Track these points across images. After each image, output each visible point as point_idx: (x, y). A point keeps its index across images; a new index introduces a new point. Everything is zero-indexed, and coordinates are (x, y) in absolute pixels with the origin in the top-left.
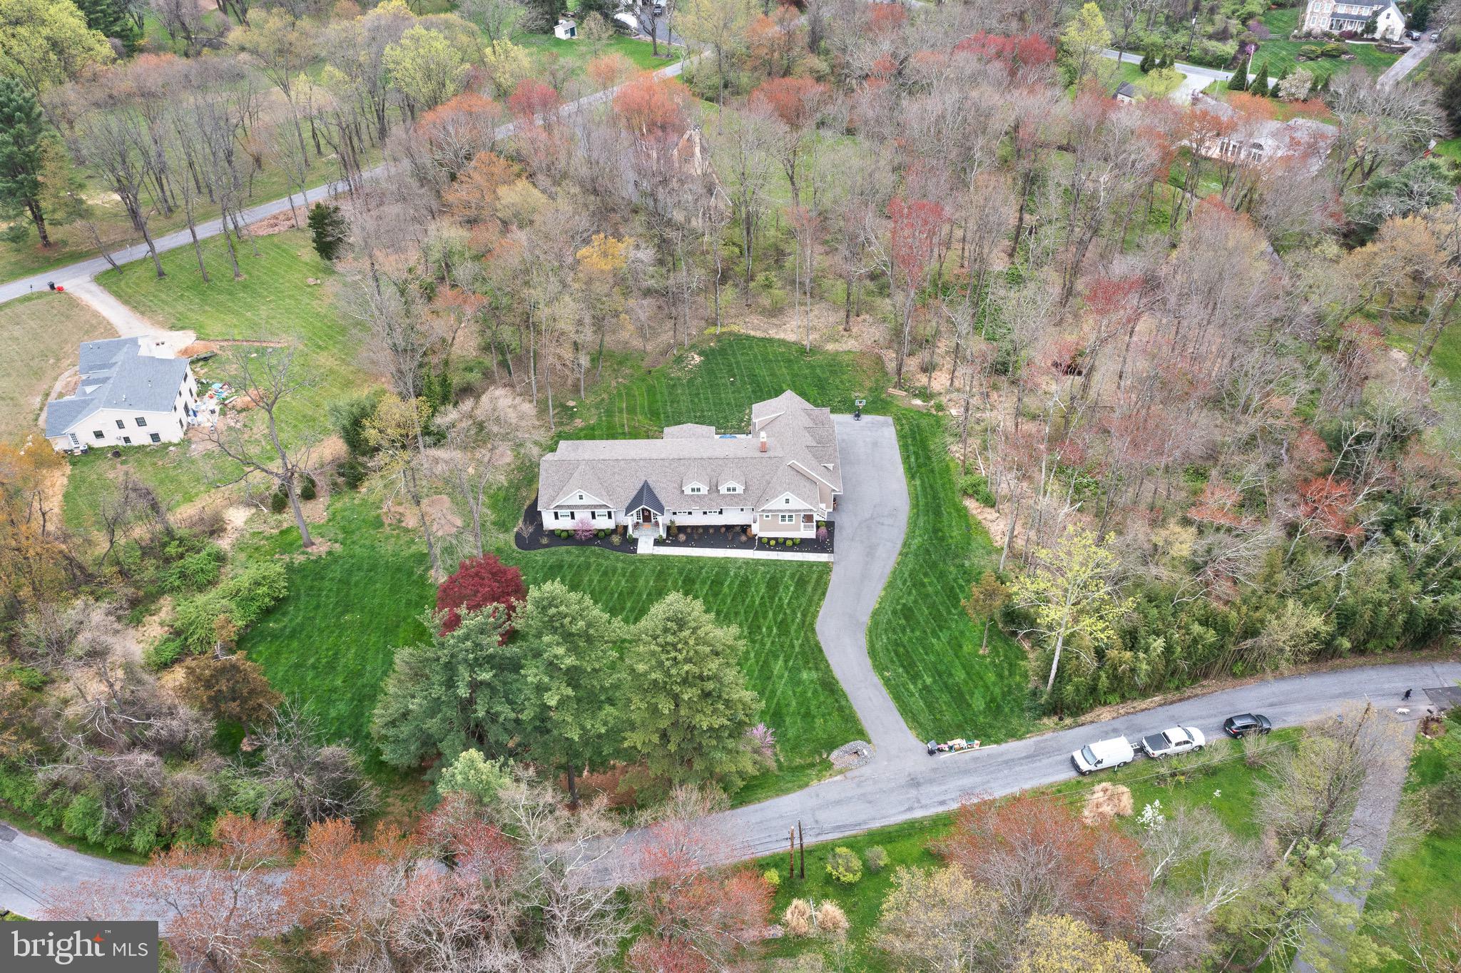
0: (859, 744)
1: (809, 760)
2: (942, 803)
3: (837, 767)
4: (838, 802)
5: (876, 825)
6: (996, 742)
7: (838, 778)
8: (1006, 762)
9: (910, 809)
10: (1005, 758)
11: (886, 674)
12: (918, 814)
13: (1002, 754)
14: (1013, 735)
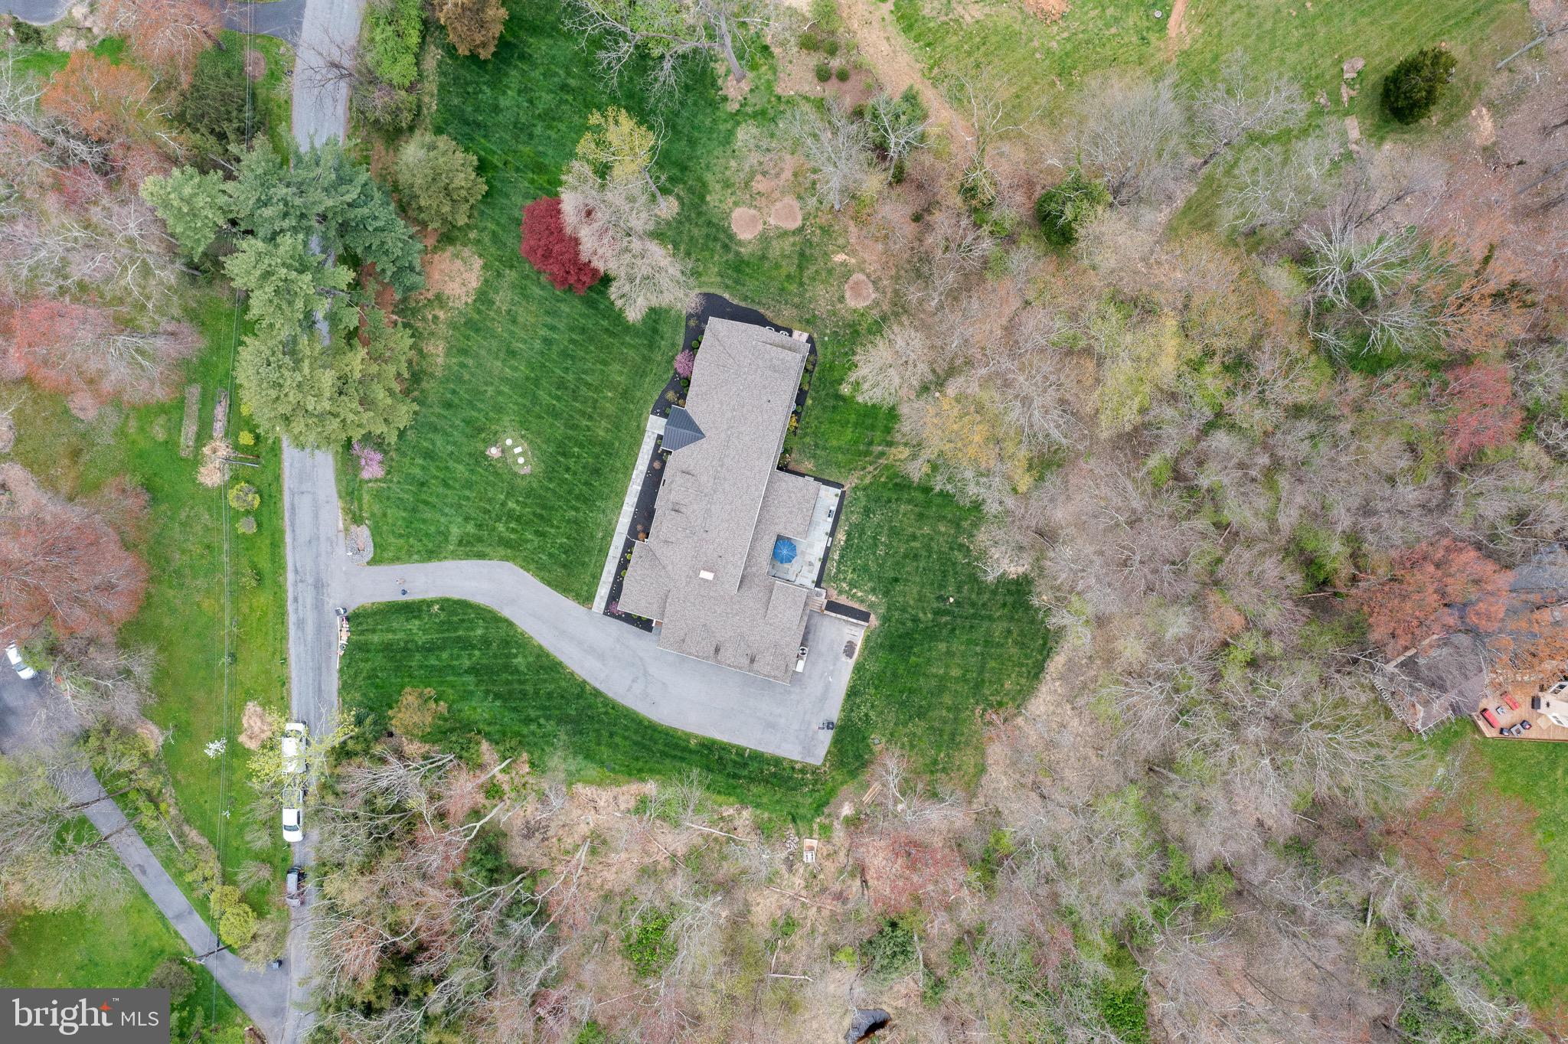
0: (369, 553)
1: (365, 507)
2: (296, 600)
3: (353, 528)
4: (316, 517)
5: (288, 538)
6: (341, 670)
7: (341, 525)
8: (320, 668)
9: (296, 572)
10: (324, 670)
11: (436, 607)
12: (290, 576)
13: (328, 668)
14: (345, 688)
